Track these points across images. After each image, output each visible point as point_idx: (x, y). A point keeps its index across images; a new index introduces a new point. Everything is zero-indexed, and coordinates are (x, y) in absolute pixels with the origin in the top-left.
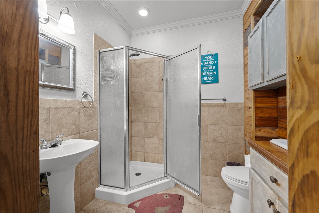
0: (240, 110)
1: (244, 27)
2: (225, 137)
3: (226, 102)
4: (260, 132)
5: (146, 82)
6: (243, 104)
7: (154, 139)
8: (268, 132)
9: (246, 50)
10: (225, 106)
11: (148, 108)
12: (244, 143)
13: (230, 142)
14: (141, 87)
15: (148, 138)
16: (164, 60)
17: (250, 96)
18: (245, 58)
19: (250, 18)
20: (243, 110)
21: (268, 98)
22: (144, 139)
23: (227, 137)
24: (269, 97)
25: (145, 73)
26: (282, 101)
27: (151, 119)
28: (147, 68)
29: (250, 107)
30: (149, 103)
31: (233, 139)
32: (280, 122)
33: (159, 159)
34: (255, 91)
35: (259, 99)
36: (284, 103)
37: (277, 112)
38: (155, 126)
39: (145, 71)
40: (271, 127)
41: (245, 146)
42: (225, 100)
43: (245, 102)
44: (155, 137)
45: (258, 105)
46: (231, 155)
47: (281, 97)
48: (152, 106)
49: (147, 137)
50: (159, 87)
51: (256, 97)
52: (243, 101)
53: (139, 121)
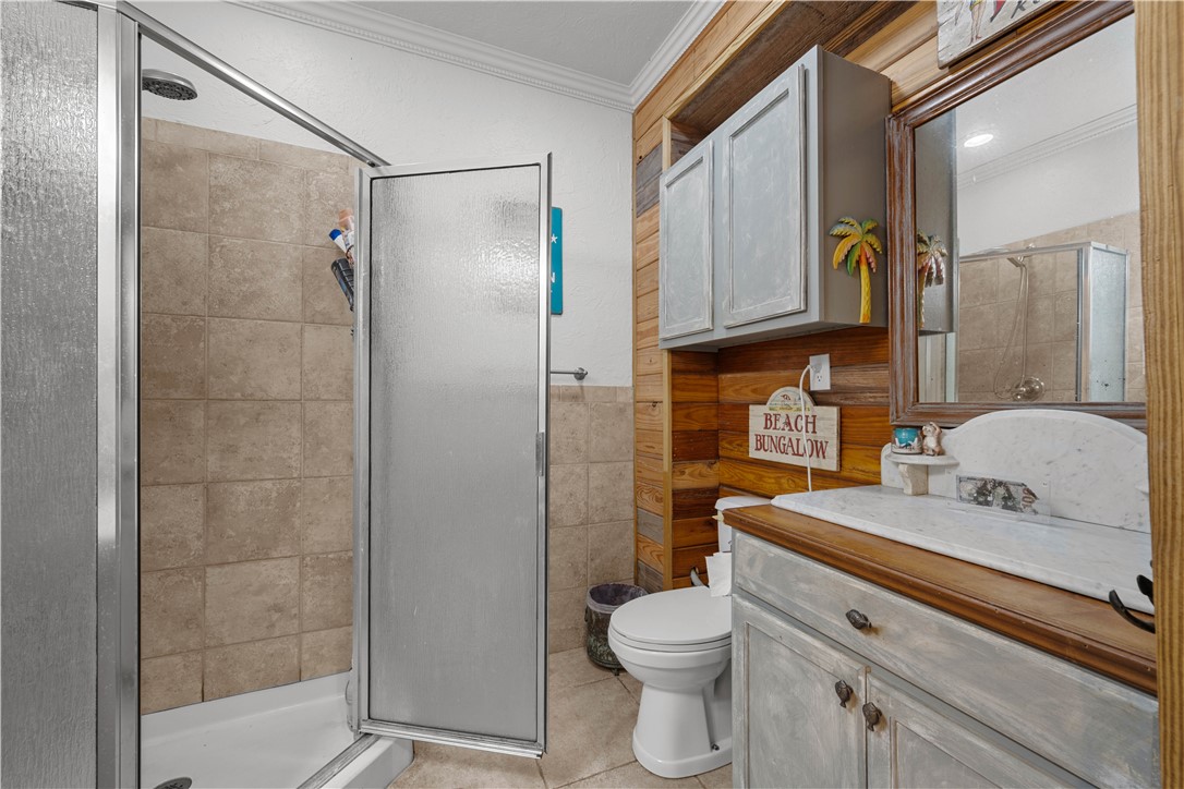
0: (622, 411)
1: (635, 149)
2: (582, 504)
3: (585, 383)
4: (683, 477)
5: (218, 264)
6: (632, 392)
7: (270, 564)
8: (701, 475)
9: (643, 220)
10: (584, 398)
11: (227, 404)
12: (632, 515)
13: (597, 519)
14: (179, 282)
15: (227, 569)
16: (361, 171)
17: (655, 368)
18: (639, 246)
19: (661, 126)
20: (630, 412)
21: (698, 377)
22: (202, 578)
23: (586, 504)
24: (701, 373)
25: (212, 212)
26: (731, 386)
27: (250, 460)
28: (223, 189)
29: (655, 403)
30: (234, 379)
31: (603, 508)
32: (724, 444)
33: (300, 663)
34: (673, 352)
35: (681, 379)
36: (737, 390)
37: (717, 416)
38: (274, 494)
39: (213, 200)
40: (706, 458)
41: (637, 524)
42: (580, 376)
43: (635, 386)
44: (275, 554)
45: (683, 396)
46: (598, 561)
47: (729, 376)
48: (259, 395)
49: (222, 564)
50: (304, 301)
51: (674, 371)
52: (629, 384)
53: (161, 480)
